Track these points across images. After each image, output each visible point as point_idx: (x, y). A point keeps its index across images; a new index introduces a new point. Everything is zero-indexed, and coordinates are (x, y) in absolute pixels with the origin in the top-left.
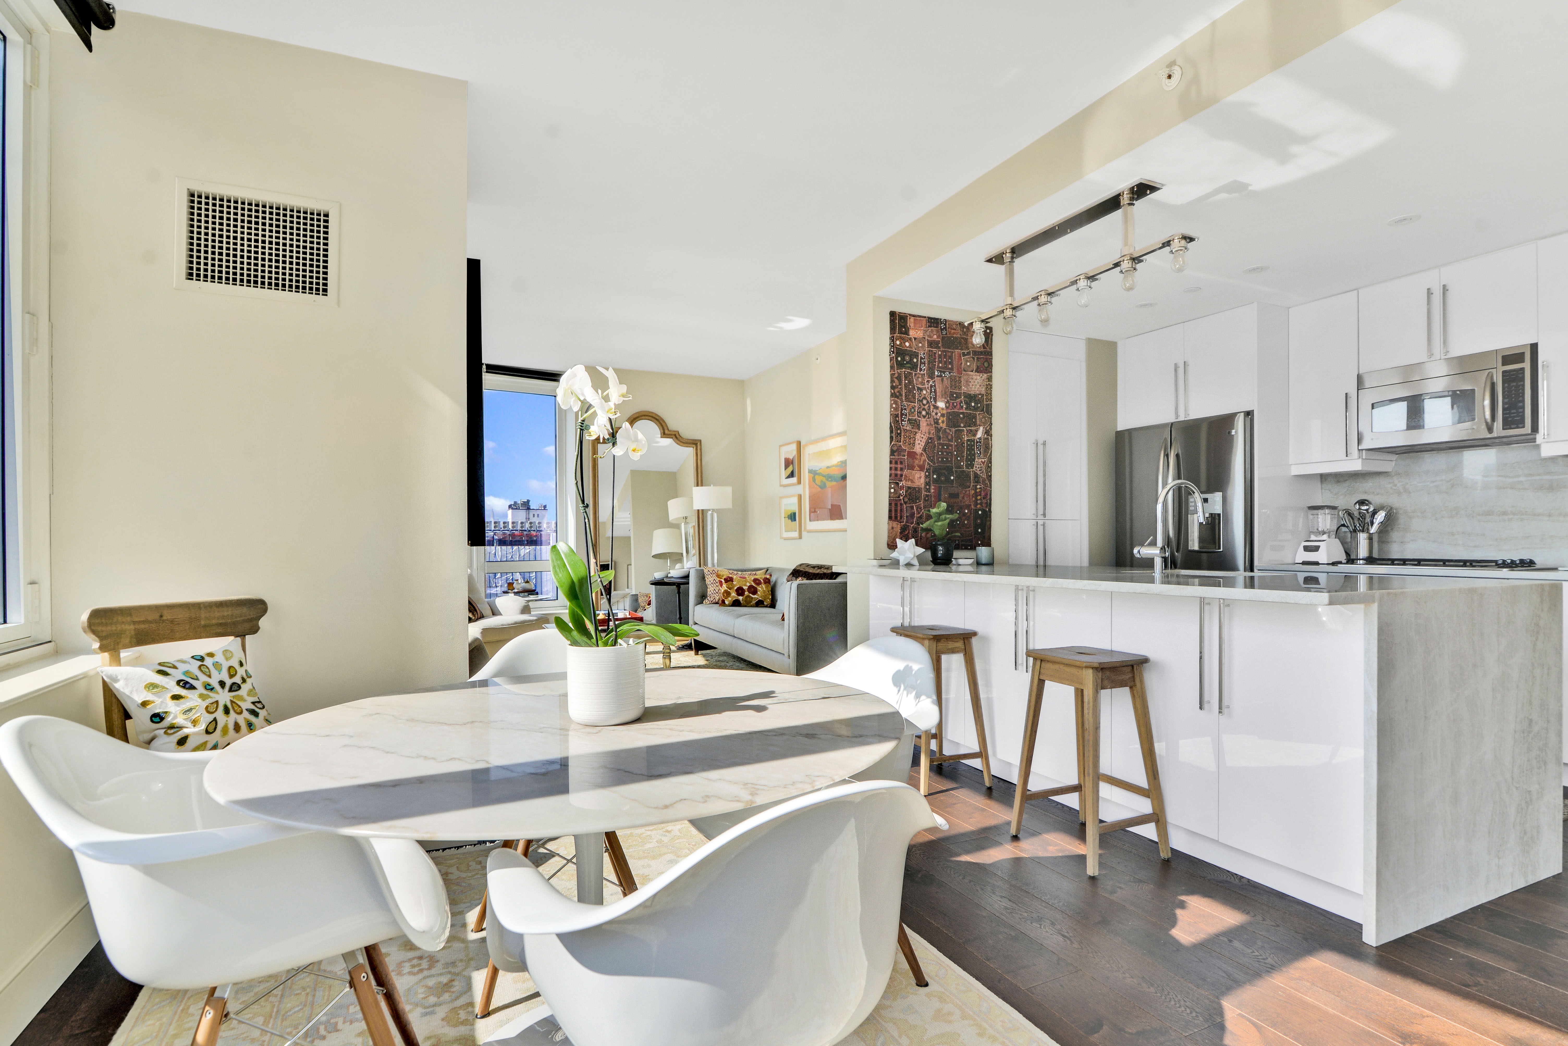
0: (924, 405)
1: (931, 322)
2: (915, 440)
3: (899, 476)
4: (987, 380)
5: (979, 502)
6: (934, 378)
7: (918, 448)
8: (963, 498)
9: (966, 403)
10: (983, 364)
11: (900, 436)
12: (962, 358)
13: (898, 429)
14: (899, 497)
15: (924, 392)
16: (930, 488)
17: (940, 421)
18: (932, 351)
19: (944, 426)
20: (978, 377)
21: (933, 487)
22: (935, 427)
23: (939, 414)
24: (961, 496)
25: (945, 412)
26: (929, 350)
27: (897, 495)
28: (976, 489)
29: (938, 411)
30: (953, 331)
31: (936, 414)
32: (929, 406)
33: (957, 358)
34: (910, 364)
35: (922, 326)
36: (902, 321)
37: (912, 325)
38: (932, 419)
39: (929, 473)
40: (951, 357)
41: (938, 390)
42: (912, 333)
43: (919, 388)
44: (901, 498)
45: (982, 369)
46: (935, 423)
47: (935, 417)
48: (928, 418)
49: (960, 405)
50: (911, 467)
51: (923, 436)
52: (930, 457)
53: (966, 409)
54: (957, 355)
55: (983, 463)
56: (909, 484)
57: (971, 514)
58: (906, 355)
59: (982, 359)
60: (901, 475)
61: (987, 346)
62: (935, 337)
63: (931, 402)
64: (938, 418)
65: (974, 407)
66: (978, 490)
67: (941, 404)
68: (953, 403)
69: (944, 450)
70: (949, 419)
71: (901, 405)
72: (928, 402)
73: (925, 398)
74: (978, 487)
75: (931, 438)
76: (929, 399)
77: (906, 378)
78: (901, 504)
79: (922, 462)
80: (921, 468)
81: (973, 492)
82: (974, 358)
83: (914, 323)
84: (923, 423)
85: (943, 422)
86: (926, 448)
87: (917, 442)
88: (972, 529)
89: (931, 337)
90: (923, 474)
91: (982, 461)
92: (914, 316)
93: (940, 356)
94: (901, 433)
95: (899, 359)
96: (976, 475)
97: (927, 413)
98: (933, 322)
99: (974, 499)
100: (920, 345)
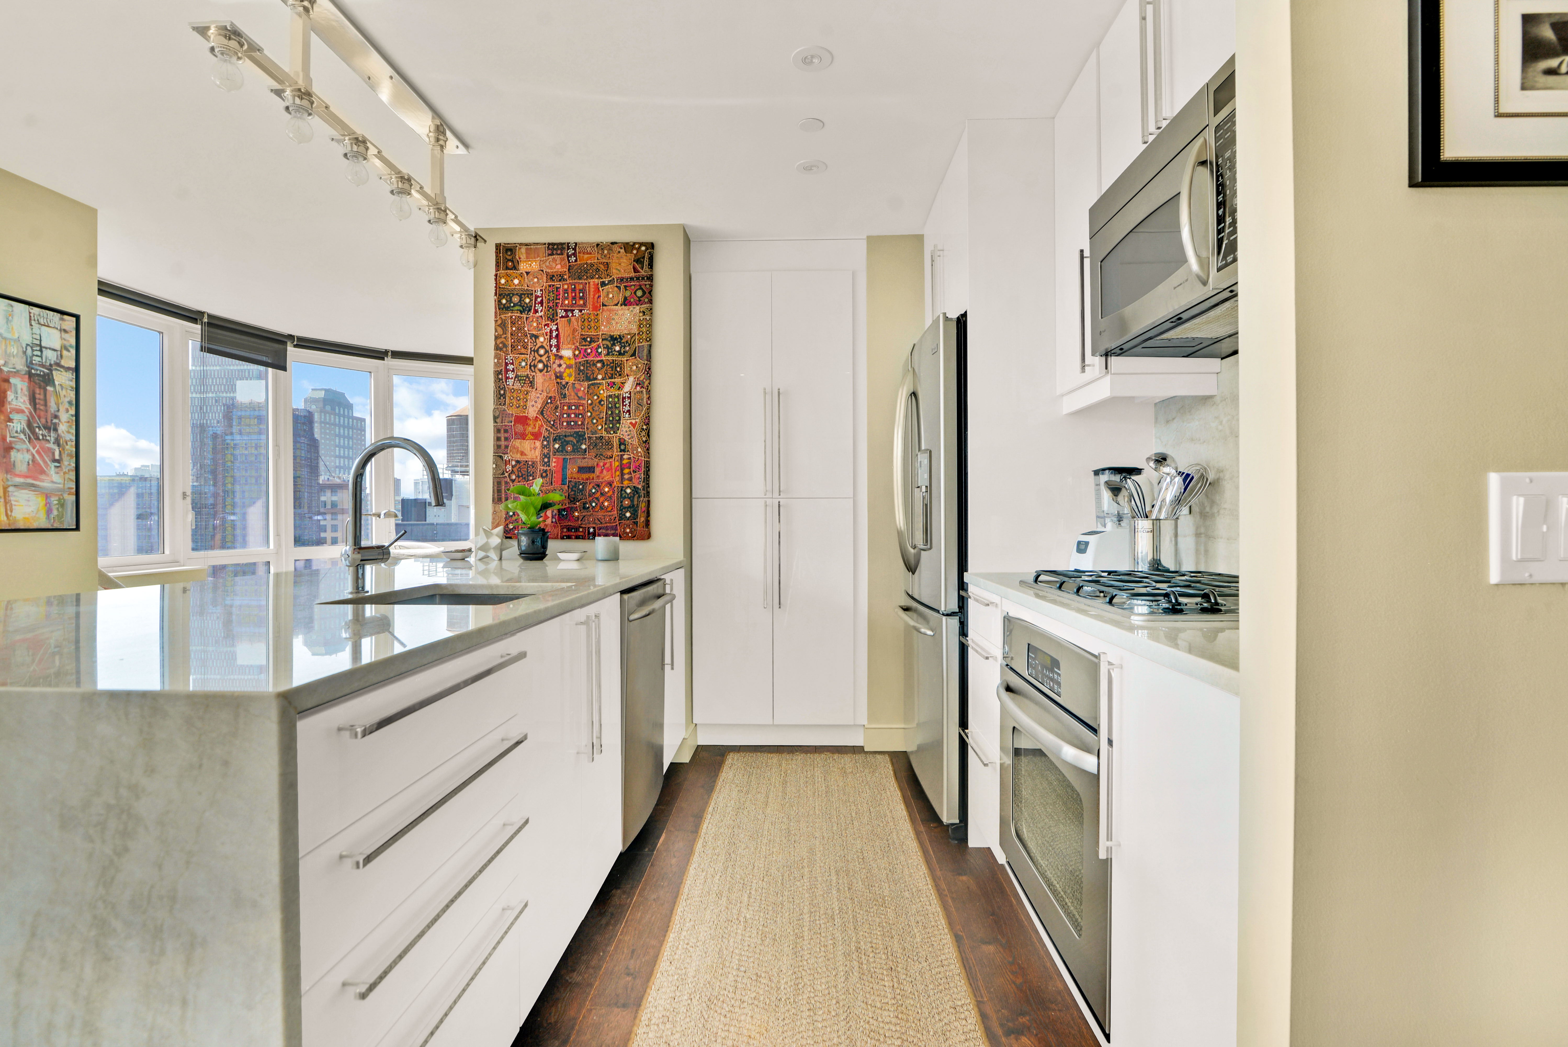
0: (541, 356)
1: (553, 249)
2: (527, 400)
3: (503, 447)
4: (641, 314)
5: (626, 477)
6: (557, 320)
7: (532, 412)
8: (602, 472)
9: (607, 348)
10: (635, 293)
11: (505, 398)
12: (600, 289)
13: (502, 389)
14: (503, 474)
15: (542, 339)
16: (549, 461)
17: (565, 375)
18: (553, 285)
19: (571, 380)
20: (627, 312)
21: (554, 460)
22: (557, 383)
23: (564, 366)
24: (597, 470)
25: (573, 362)
26: (550, 286)
27: (501, 472)
28: (622, 459)
29: (562, 362)
30: (586, 256)
31: (560, 365)
32: (548, 357)
33: (592, 290)
34: (520, 306)
35: (538, 256)
36: (509, 253)
37: (523, 257)
38: (552, 373)
39: (548, 442)
40: (583, 291)
41: (562, 335)
42: (523, 267)
43: (532, 336)
44: (506, 474)
45: (632, 300)
46: (557, 377)
47: (558, 369)
48: (547, 372)
49: (597, 352)
50: (523, 436)
51: (538, 395)
52: (550, 422)
53: (608, 354)
54: (592, 286)
55: (634, 425)
56: (518, 457)
57: (614, 492)
58: (513, 295)
59: (633, 287)
60: (507, 447)
61: (642, 268)
62: (559, 266)
63: (551, 351)
64: (562, 370)
65: (619, 352)
66: (625, 462)
67: (567, 353)
68: (586, 350)
69: (572, 412)
70: (579, 370)
71: (506, 359)
72: (546, 352)
73: (542, 347)
74: (625, 457)
75: (550, 398)
76: (548, 348)
77: (513, 323)
78: (506, 483)
79: (537, 429)
80: (536, 436)
81: (617, 464)
82: (619, 288)
83: (527, 253)
84: (539, 379)
85: (570, 375)
86: (543, 411)
87: (529, 404)
88: (616, 512)
89: (551, 269)
90: (538, 444)
91: (631, 423)
92: (526, 245)
93: (566, 291)
94: (504, 394)
95: (504, 301)
96: (622, 442)
97: (545, 366)
98: (555, 248)
99: (618, 473)
100: (536, 280)
